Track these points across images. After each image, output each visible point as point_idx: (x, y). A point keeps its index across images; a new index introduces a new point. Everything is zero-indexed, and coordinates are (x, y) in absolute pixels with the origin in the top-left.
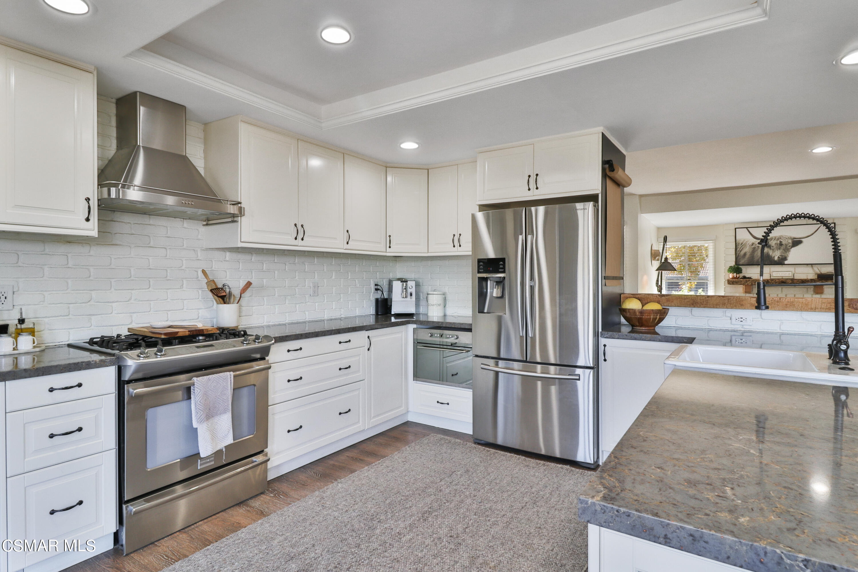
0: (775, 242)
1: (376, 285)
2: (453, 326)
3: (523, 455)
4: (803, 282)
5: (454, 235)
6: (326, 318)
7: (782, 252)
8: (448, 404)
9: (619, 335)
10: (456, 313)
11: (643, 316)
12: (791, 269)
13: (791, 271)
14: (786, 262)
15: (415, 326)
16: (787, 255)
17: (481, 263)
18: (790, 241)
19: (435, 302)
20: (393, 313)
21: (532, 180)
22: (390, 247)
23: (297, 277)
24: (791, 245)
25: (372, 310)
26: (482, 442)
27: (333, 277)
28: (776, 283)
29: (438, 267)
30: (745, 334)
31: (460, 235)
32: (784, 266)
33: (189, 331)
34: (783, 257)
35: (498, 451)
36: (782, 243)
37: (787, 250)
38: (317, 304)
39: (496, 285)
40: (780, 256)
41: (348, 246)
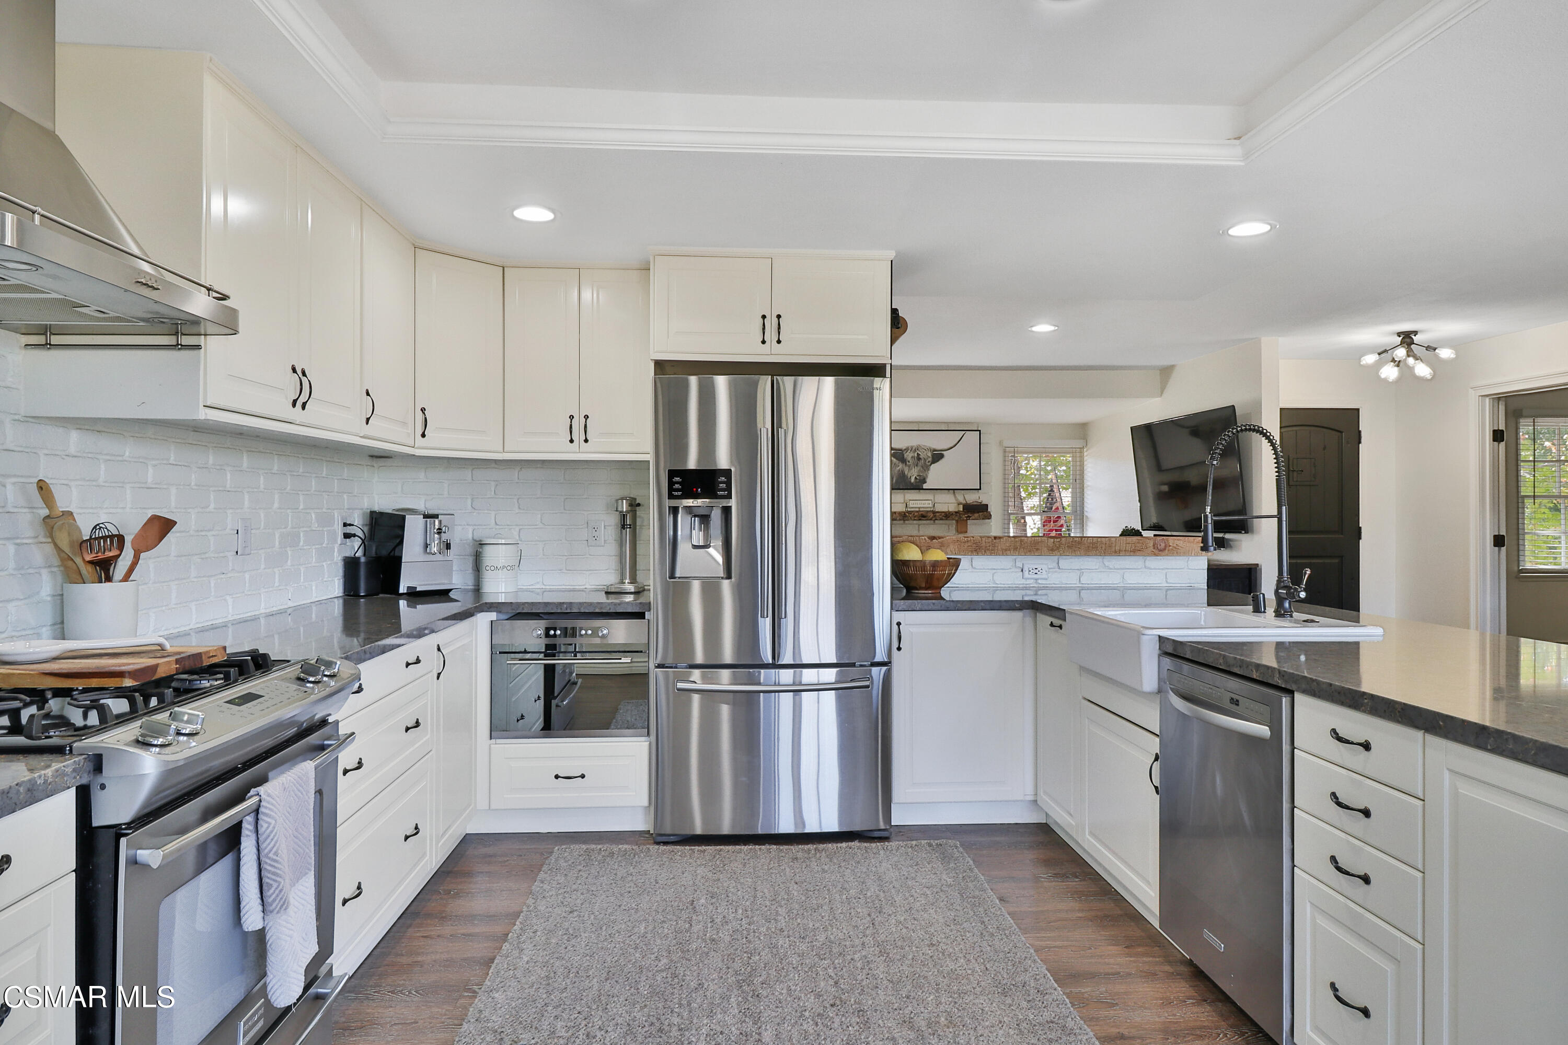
0: (912, 454)
1: (345, 525)
2: (597, 610)
3: (770, 844)
4: (947, 516)
5: (572, 417)
6: (263, 611)
7: (919, 471)
8: (583, 776)
9: (922, 604)
10: (538, 583)
11: (935, 571)
12: (929, 496)
13: (931, 500)
14: (925, 486)
15: (493, 616)
16: (926, 475)
17: (677, 479)
18: (930, 454)
19: (501, 562)
20: (402, 589)
21: (771, 323)
22: (423, 435)
23: (212, 506)
24: (930, 459)
25: (336, 587)
26: (672, 839)
27: (276, 505)
28: (915, 517)
29: (493, 484)
30: (1040, 592)
31: (586, 417)
32: (921, 491)
33: (177, 661)
34: (922, 478)
35: (722, 847)
36: (921, 457)
37: (926, 468)
38: (247, 576)
39: (700, 523)
40: (918, 476)
41: (368, 430)
